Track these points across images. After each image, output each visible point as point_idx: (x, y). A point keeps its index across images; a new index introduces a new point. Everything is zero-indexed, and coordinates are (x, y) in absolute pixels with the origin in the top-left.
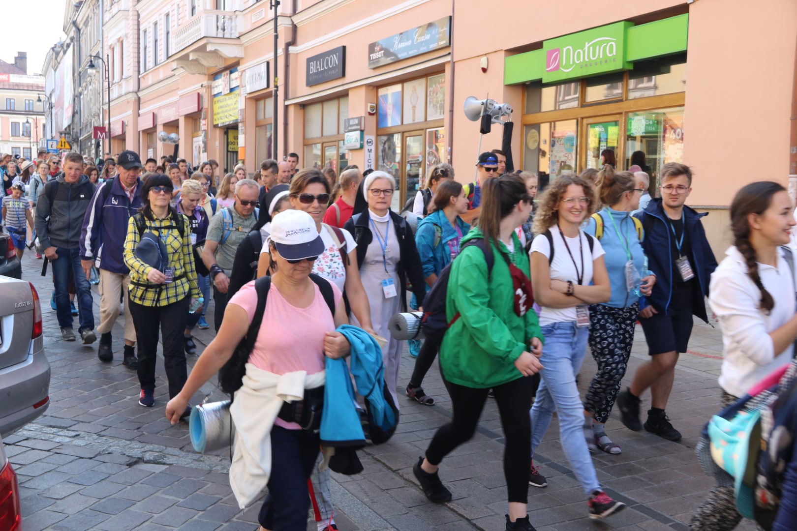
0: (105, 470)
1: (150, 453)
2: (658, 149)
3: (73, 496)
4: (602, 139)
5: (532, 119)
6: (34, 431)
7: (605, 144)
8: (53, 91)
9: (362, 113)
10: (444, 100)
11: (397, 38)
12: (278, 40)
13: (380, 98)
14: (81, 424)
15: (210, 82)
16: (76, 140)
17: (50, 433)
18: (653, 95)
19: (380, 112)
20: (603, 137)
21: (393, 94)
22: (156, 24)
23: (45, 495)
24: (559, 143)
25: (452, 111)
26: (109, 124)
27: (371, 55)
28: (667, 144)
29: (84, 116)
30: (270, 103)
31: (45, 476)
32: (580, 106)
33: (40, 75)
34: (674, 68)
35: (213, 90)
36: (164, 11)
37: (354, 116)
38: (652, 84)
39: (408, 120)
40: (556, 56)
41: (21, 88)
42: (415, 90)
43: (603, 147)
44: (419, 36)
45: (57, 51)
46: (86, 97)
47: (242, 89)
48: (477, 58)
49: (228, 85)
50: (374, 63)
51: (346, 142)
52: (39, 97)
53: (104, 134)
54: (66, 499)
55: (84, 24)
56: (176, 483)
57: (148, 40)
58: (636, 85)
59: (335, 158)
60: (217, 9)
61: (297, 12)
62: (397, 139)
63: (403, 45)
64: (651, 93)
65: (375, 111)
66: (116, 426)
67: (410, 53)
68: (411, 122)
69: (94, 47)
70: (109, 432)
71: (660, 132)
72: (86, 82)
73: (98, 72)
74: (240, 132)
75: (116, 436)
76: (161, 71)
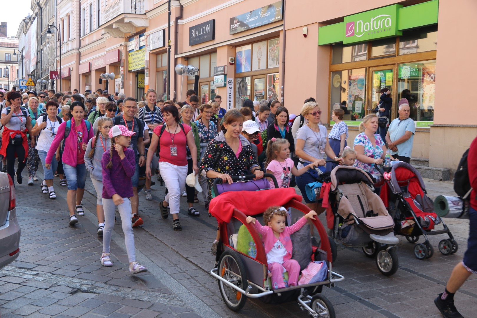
0: (56, 297)
1: (85, 285)
2: (419, 87)
3: (35, 314)
4: (382, 81)
5: (336, 67)
6: (10, 271)
7: (384, 84)
8: (24, 48)
9: (226, 64)
10: (279, 55)
11: (249, 15)
12: (171, 16)
13: (237, 54)
14: (40, 266)
15: (126, 42)
17: (20, 273)
18: (415, 52)
19: (237, 62)
21: (245, 51)
22: (91, 5)
23: (16, 313)
24: (354, 83)
25: (284, 62)
26: (61, 70)
27: (231, 26)
28: (424, 84)
29: (44, 64)
30: (165, 56)
31: (17, 301)
32: (367, 59)
33: (16, 37)
34: (429, 35)
35: (128, 48)
37: (220, 66)
38: (415, 45)
39: (255, 68)
40: (352, 26)
41: (3, 46)
42: (260, 49)
44: (262, 14)
45: (27, 22)
46: (46, 51)
47: (147, 47)
48: (301, 28)
49: (138, 45)
50: (233, 31)
51: (215, 82)
52: (15, 52)
53: (57, 76)
54: (30, 316)
55: (44, 5)
56: (102, 305)
57: (86, 15)
58: (405, 46)
59: (208, 92)
62: (248, 80)
63: (252, 19)
64: (414, 51)
65: (234, 62)
66: (63, 268)
67: (257, 24)
68: (257, 69)
69: (51, 19)
70: (58, 272)
71: (420, 76)
72: (45, 42)
73: (53, 36)
74: (146, 75)
75: (63, 274)
76: (95, 35)
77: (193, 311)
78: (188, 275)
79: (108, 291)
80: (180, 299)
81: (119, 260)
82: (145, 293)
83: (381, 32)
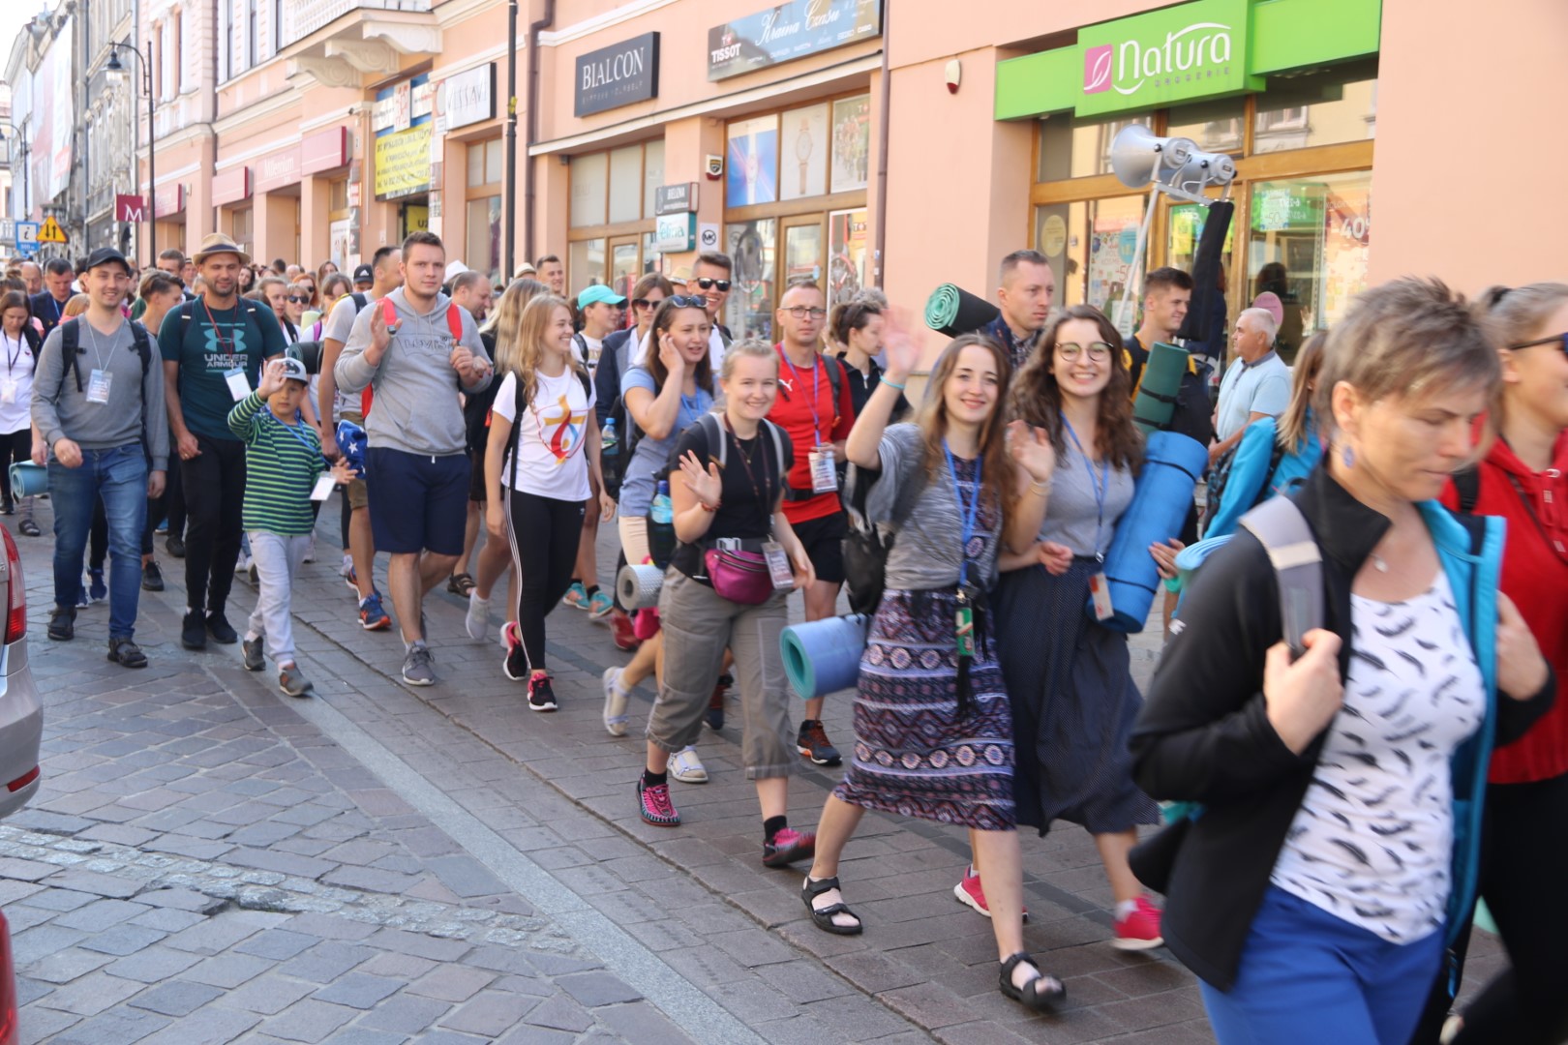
0: (158, 925)
1: (253, 887)
2: (1316, 259)
3: (91, 977)
5: (1051, 192)
6: (4, 839)
8: (29, 117)
9: (695, 176)
10: (867, 151)
11: (770, 18)
12: (518, 17)
13: (732, 145)
14: (103, 825)
15: (368, 104)
16: (78, 223)
17: (38, 846)
18: (1302, 146)
19: (732, 173)
21: (758, 135)
23: (31, 975)
24: (1109, 243)
25: (883, 173)
26: (152, 190)
27: (714, 53)
28: (1333, 248)
29: (96, 172)
31: (31, 935)
33: (1, 83)
34: (1351, 89)
35: (374, 121)
37: (676, 183)
38: (1301, 122)
39: (790, 192)
40: (1106, 58)
42: (807, 127)
44: (815, 15)
45: (39, 32)
46: (102, 130)
47: (437, 119)
48: (940, 61)
49: (407, 111)
50: (719, 69)
51: (658, 236)
53: (139, 211)
54: (77, 983)
56: (309, 951)
57: (235, 13)
58: (1267, 126)
59: (634, 269)
62: (765, 230)
63: (781, 32)
64: (1299, 142)
65: (720, 172)
66: (179, 831)
67: (795, 49)
68: (796, 195)
69: (118, 23)
70: (163, 843)
71: (1320, 224)
72: (101, 98)
73: (127, 78)
74: (432, 211)
75: (179, 852)
76: (264, 79)
77: (603, 968)
78: (585, 853)
79: (328, 906)
80: (560, 932)
81: (359, 806)
82: (449, 911)
83: (1198, 78)
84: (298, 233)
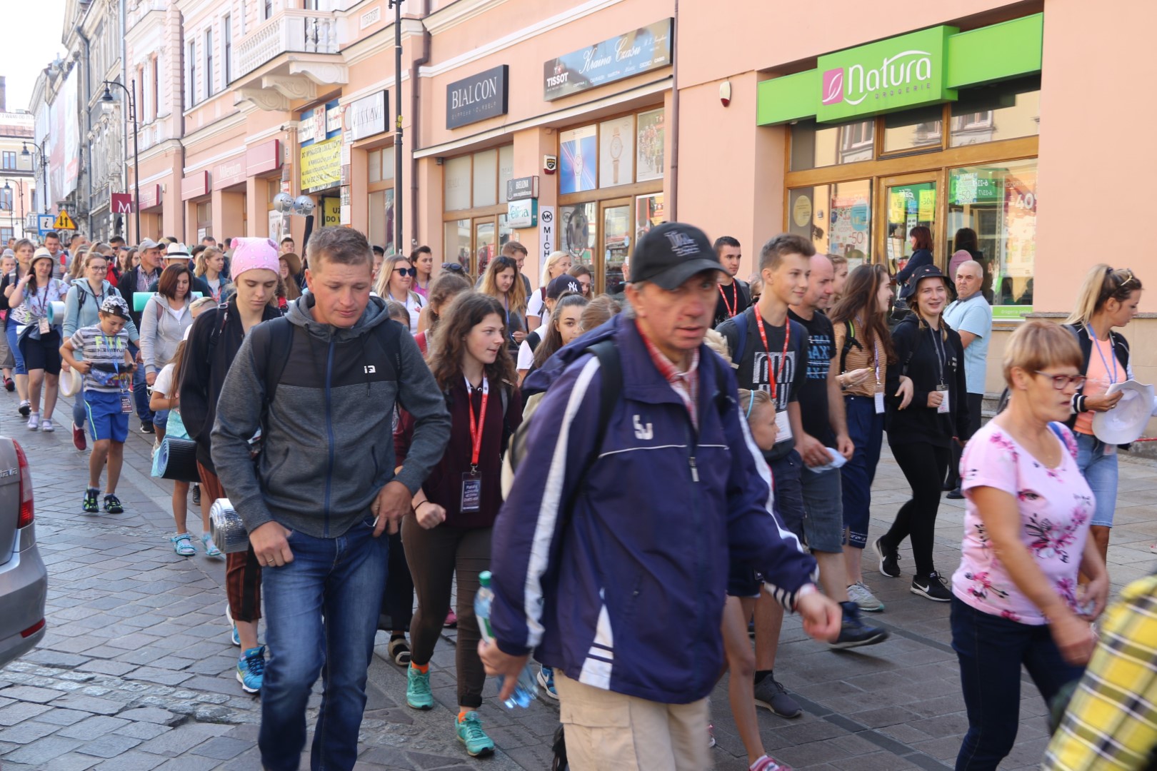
0: (135, 734)
1: (206, 705)
2: (997, 225)
4: (910, 211)
5: (800, 178)
6: (23, 672)
7: (915, 218)
8: (47, 137)
9: (536, 171)
10: (663, 150)
11: (590, 53)
12: (402, 56)
13: (562, 147)
14: (97, 661)
15: (294, 122)
16: (84, 215)
17: (48, 677)
18: (988, 140)
19: (563, 168)
20: (911, 208)
21: (582, 140)
22: (209, 31)
24: (844, 216)
25: (675, 167)
26: (137, 190)
27: (548, 80)
28: (1011, 215)
29: (97, 177)
30: (390, 154)
31: (41, 743)
32: (875, 158)
33: (27, 112)
34: (1021, 98)
35: (299, 135)
36: (222, 11)
37: (522, 177)
38: (987, 123)
39: (606, 182)
40: (838, 79)
42: (618, 134)
43: (912, 224)
44: (622, 50)
45: (54, 74)
46: (101, 146)
47: (345, 133)
48: (714, 83)
49: (323, 128)
50: (553, 92)
51: (509, 216)
52: (25, 148)
53: (128, 205)
55: (95, 32)
56: (246, 753)
57: (196, 57)
58: (963, 126)
59: (493, 241)
60: (305, 8)
61: (431, 13)
62: (590, 211)
63: (598, 63)
64: (986, 137)
65: (554, 168)
66: (152, 664)
67: (609, 76)
68: (612, 184)
69: (111, 67)
70: (138, 674)
71: (1001, 199)
72: (99, 123)
73: (118, 107)
74: (343, 201)
75: (152, 680)
76: (218, 105)
77: (464, 762)
80: (435, 736)
83: (907, 92)
84: (245, 220)
